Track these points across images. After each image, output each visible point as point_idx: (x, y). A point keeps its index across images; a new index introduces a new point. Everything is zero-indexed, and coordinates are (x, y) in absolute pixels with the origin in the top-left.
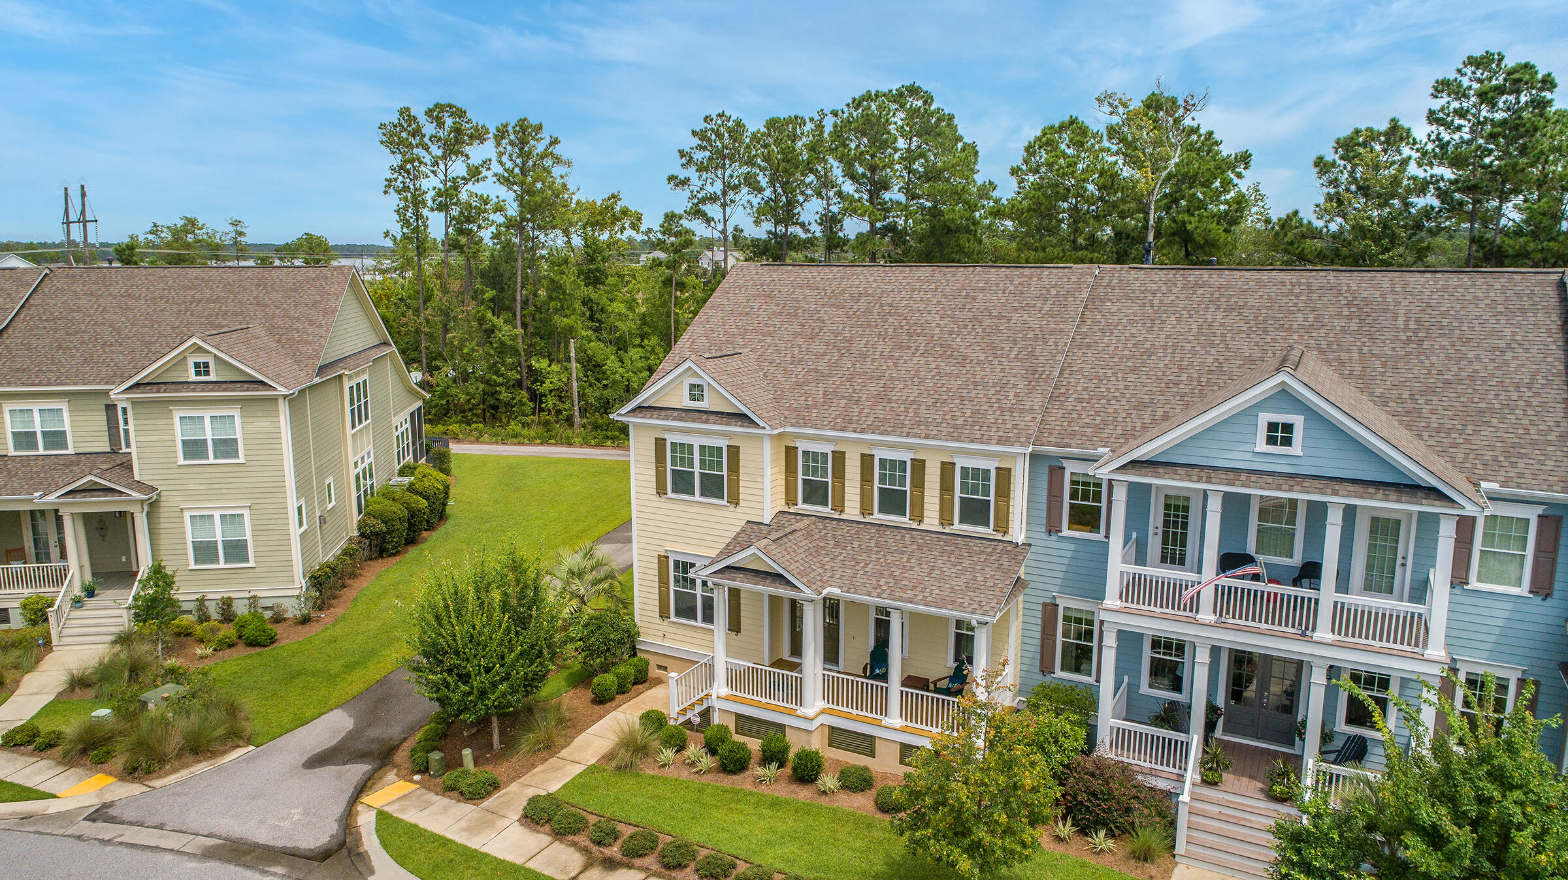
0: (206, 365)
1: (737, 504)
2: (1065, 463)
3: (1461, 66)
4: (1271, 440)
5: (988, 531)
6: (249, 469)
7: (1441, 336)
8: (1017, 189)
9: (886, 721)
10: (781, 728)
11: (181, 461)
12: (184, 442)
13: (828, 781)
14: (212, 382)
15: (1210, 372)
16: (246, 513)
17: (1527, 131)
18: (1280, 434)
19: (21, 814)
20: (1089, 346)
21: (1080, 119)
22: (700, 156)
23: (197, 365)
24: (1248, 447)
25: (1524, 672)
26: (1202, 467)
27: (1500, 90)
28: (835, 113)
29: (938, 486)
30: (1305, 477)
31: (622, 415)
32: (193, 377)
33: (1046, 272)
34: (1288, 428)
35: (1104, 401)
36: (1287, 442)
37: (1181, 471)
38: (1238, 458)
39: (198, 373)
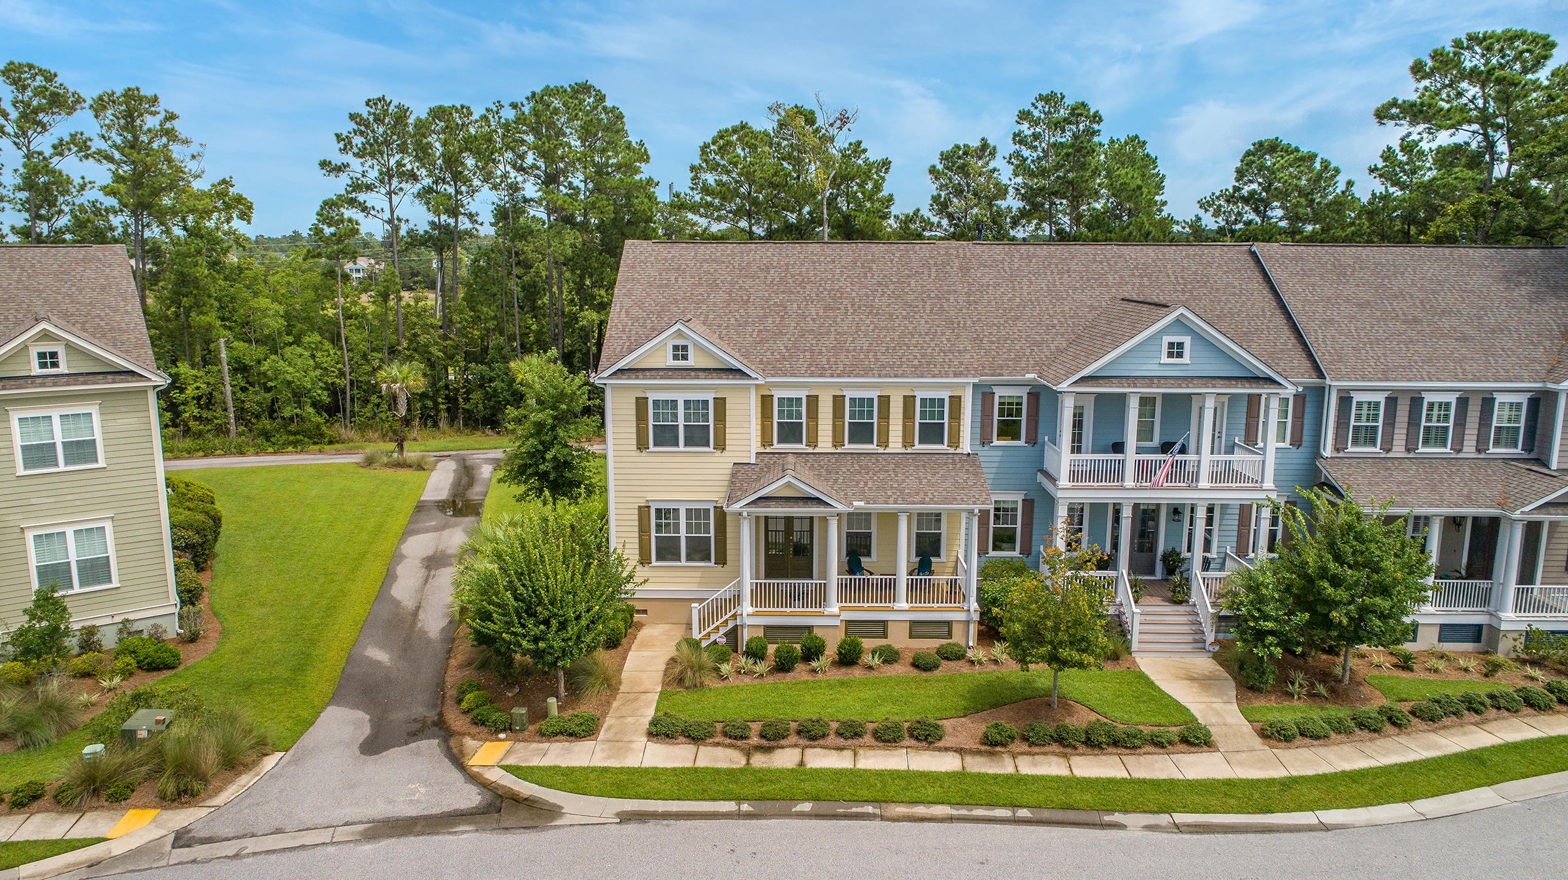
0: (54, 355)
1: (724, 449)
2: (995, 389)
3: (1034, 101)
4: (1170, 355)
5: (943, 447)
6: (112, 473)
7: (1200, 287)
8: (691, 185)
9: (897, 606)
10: (810, 628)
11: (21, 471)
12: (24, 448)
13: (867, 658)
14: (63, 375)
15: (1072, 317)
16: (108, 526)
17: (1088, 152)
18: (1176, 350)
19: (53, 870)
20: (976, 303)
21: (750, 124)
22: (358, 140)
23: (42, 355)
24: (1156, 361)
25: (1288, 497)
26: (1127, 377)
27: (1067, 121)
28: (514, 106)
29: (901, 416)
30: (1193, 378)
31: (604, 378)
32: (36, 370)
33: (917, 247)
34: (1180, 345)
35: (1009, 342)
36: (1180, 355)
37: (1114, 381)
38: (1150, 368)
39: (43, 365)
